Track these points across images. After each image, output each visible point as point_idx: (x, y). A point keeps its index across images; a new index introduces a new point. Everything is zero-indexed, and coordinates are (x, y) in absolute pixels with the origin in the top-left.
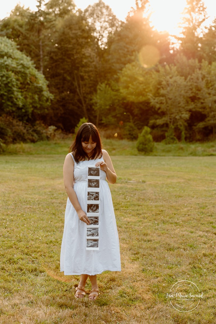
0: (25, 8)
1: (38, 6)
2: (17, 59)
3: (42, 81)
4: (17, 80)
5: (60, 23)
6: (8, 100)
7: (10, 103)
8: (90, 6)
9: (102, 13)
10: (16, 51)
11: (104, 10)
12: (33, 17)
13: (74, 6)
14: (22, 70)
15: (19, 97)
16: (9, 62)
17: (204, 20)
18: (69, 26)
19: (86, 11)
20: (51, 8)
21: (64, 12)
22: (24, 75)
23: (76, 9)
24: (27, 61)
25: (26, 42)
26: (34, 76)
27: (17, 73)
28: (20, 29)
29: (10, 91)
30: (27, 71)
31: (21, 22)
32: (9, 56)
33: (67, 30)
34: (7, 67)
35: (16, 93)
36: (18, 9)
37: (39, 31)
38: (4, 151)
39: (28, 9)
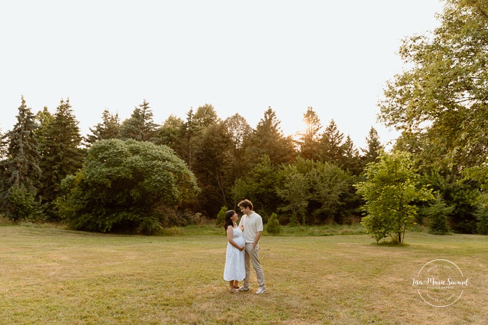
0: (177, 119)
1: (188, 119)
2: (175, 162)
3: (193, 178)
4: (175, 178)
5: (205, 131)
6: (168, 194)
7: (169, 196)
8: (228, 118)
9: (238, 123)
10: (174, 156)
11: (240, 122)
12: (184, 126)
13: (216, 116)
14: (179, 170)
15: (177, 191)
16: (169, 164)
17: (318, 129)
18: (212, 133)
19: (226, 122)
20: (198, 118)
21: (208, 122)
22: (180, 174)
23: (217, 119)
24: (182, 163)
25: (178, 146)
26: (187, 174)
27: (175, 173)
28: (174, 136)
29: (170, 186)
30: (182, 171)
31: (173, 130)
32: (169, 160)
33: (211, 136)
34: (168, 169)
35: (174, 188)
36: (171, 119)
37: (189, 138)
38: (162, 233)
39: (179, 119)
